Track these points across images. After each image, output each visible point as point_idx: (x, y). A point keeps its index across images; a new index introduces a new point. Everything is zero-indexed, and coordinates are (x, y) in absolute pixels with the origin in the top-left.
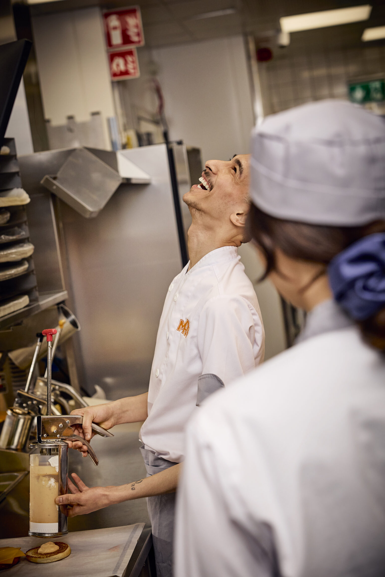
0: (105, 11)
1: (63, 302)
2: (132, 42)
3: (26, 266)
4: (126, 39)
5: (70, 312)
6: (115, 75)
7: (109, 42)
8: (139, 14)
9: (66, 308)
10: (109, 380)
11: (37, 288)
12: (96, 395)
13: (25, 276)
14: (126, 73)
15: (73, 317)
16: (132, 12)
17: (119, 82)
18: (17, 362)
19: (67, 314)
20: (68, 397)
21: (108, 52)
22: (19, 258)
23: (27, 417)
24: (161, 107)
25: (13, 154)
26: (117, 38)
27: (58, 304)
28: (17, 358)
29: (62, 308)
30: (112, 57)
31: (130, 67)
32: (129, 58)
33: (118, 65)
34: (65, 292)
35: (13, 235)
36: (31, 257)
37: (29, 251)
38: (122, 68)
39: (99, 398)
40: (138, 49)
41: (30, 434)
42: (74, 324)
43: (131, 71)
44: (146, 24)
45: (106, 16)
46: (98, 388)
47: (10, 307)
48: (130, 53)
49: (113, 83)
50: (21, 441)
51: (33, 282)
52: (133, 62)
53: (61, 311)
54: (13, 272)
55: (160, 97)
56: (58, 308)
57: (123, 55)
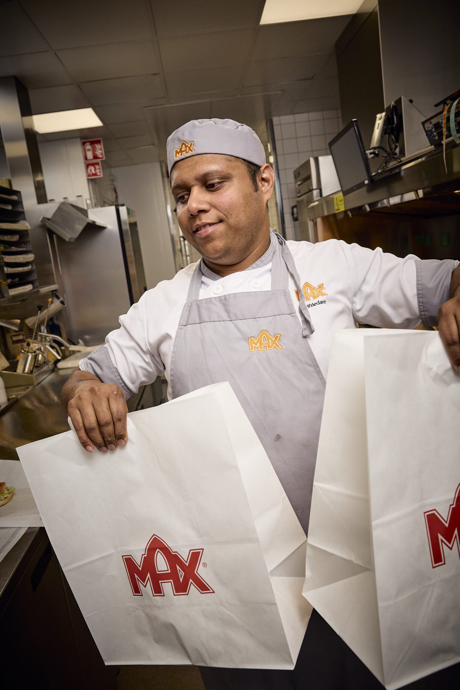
0: (83, 141)
1: (56, 290)
2: (98, 158)
3: (30, 267)
4: (95, 157)
5: (60, 296)
6: (89, 176)
7: (86, 158)
8: (102, 144)
9: (58, 294)
10: (87, 337)
11: (38, 280)
12: (79, 344)
13: (29, 273)
14: (95, 174)
15: (62, 299)
16: (98, 142)
17: (91, 180)
18: (29, 325)
19: (58, 298)
20: (60, 344)
21: (85, 163)
22: (25, 261)
23: (33, 354)
24: (117, 198)
25: (20, 200)
26: (90, 155)
27: (52, 291)
28: (29, 323)
29: (55, 294)
30: (87, 166)
31: (98, 171)
32: (97, 167)
33: (91, 170)
34: (57, 285)
35: (21, 247)
36: (33, 261)
37: (31, 258)
38: (93, 172)
39: (81, 345)
40: (101, 161)
41: (36, 364)
42: (62, 303)
43: (99, 174)
44: (107, 151)
45: (84, 144)
46: (80, 341)
47: (19, 290)
48: (98, 164)
49: (88, 180)
50: (30, 368)
51: (35, 276)
52: (99, 169)
53: (54, 295)
54: (20, 269)
55: (116, 193)
56: (53, 294)
57: (93, 165)
